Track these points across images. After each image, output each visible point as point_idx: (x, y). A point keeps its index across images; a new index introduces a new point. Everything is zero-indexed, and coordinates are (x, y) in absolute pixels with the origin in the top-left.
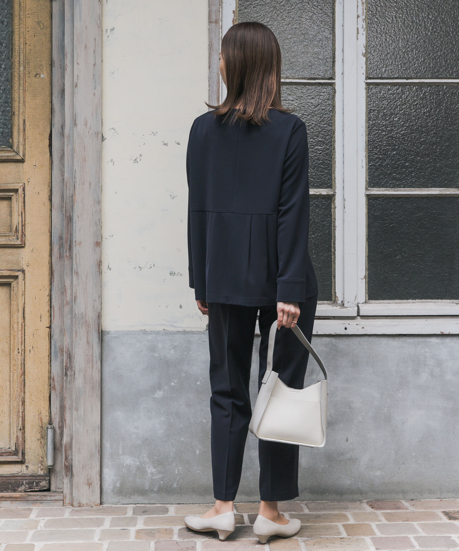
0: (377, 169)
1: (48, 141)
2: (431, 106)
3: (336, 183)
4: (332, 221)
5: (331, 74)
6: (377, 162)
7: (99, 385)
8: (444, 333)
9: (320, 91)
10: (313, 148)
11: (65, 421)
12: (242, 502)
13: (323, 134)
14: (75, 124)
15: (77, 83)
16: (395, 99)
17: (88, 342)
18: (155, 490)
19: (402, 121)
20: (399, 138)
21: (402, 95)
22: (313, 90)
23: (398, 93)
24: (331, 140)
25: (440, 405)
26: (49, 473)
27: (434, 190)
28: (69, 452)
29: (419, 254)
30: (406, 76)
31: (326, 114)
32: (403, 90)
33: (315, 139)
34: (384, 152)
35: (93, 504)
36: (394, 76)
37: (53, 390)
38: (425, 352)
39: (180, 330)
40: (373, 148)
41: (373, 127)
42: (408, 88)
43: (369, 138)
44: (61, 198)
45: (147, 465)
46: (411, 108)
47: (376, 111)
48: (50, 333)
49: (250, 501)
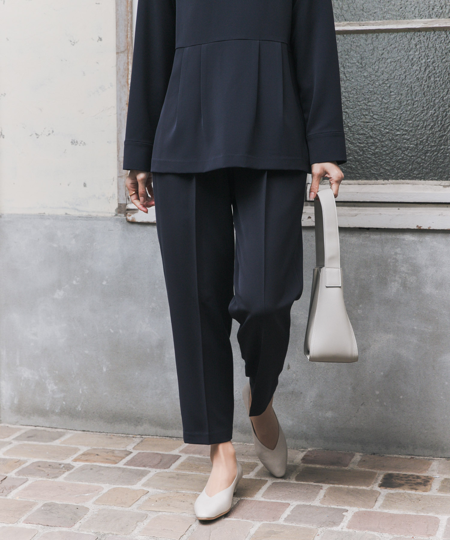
8: (422, 228)
12: (157, 436)
18: (57, 411)
25: (415, 328)
27: (418, 22)
38: (396, 254)
45: (47, 381)
49: (166, 435)
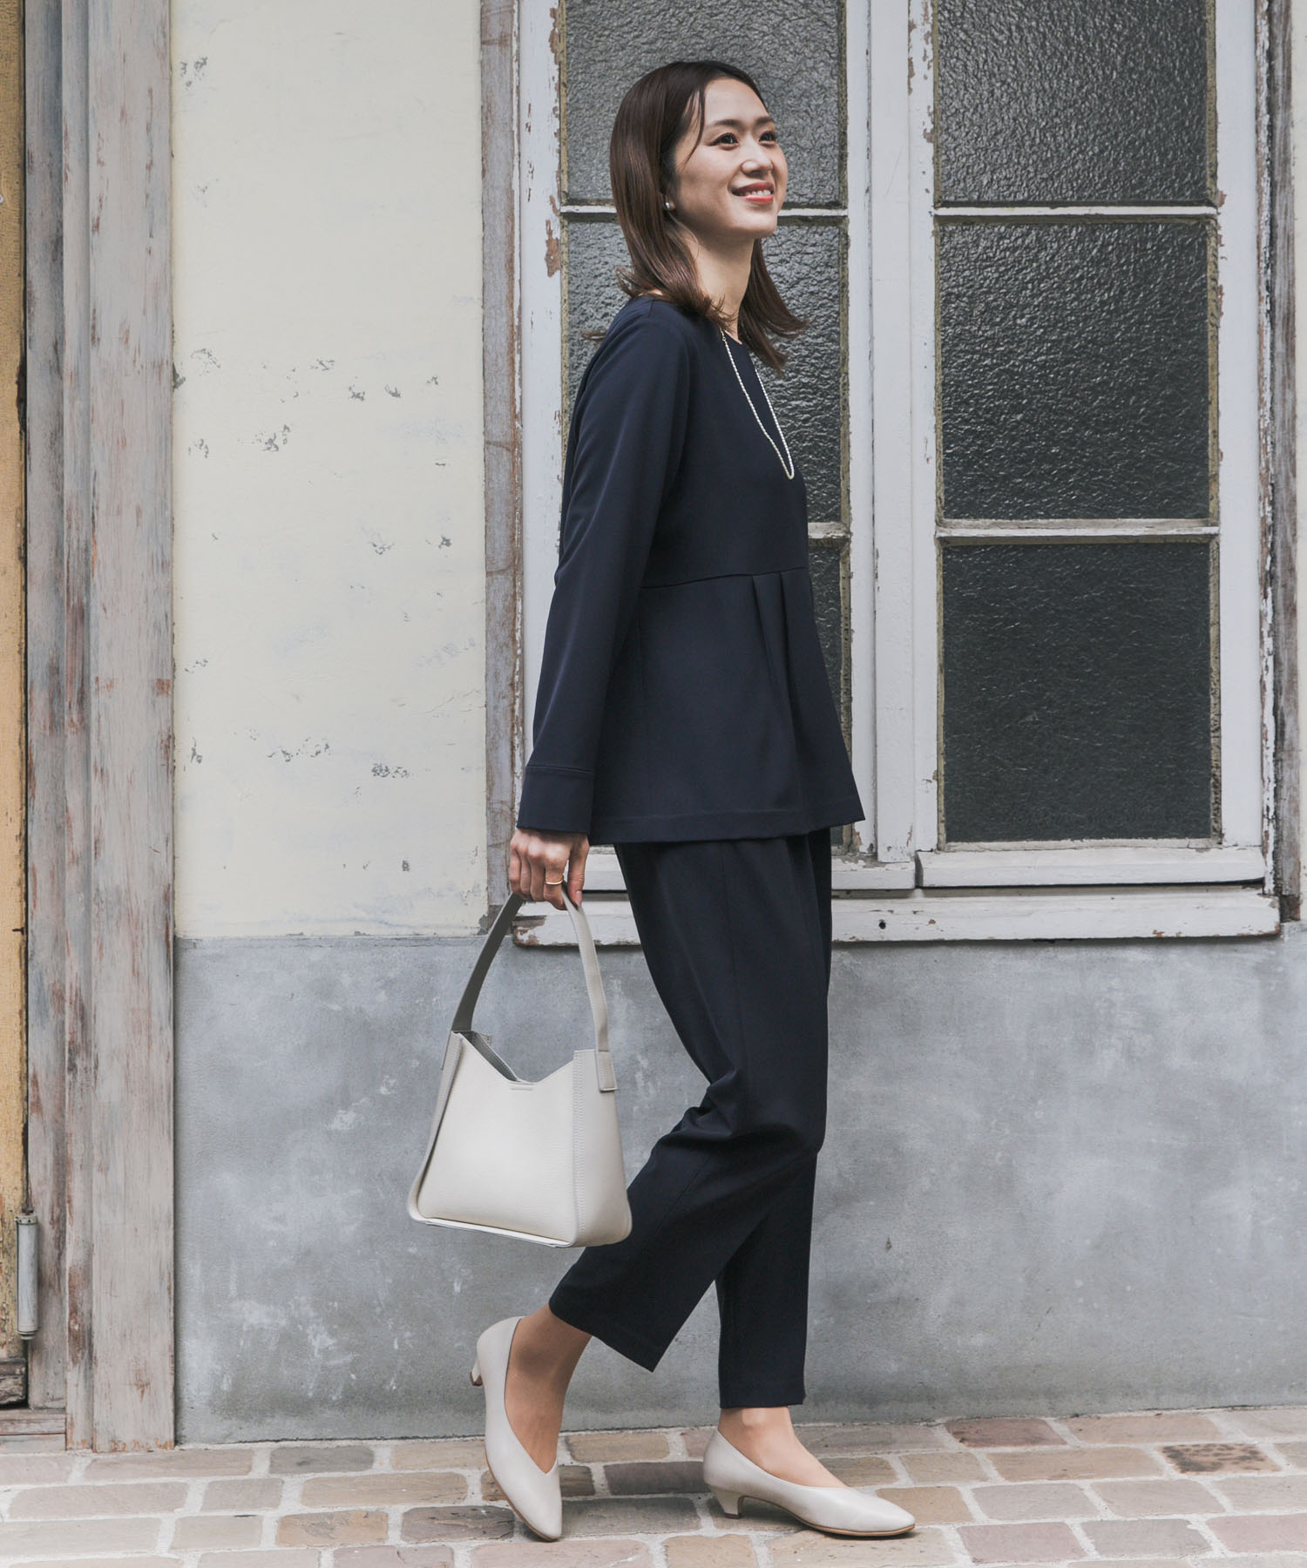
0: (968, 465)
1: (16, 386)
2: (1122, 283)
3: (852, 504)
4: (840, 616)
5: (836, 192)
6: (970, 445)
7: (169, 1097)
8: (1163, 935)
9: (803, 241)
10: (784, 405)
11: (69, 1202)
12: (587, 1430)
13: (813, 365)
14: (93, 338)
15: (98, 219)
16: (1020, 264)
17: (136, 973)
18: (334, 1398)
19: (1040, 327)
20: (1032, 375)
21: (1039, 252)
22: (783, 239)
23: (1027, 247)
24: (837, 382)
25: (1154, 1140)
26: (26, 1356)
27: (1130, 525)
28: (81, 1294)
29: (1091, 708)
30: (1049, 198)
31: (821, 306)
32: (1043, 236)
33: (789, 379)
34: (989, 416)
35: (152, 1443)
36: (1015, 197)
37: (32, 1112)
38: (1111, 989)
39: (404, 932)
40: (956, 403)
41: (957, 345)
42: (1056, 232)
43: (946, 376)
44: (53, 553)
45: (311, 1328)
46: (1064, 288)
47: (965, 299)
48: (24, 946)
49: (610, 1426)
